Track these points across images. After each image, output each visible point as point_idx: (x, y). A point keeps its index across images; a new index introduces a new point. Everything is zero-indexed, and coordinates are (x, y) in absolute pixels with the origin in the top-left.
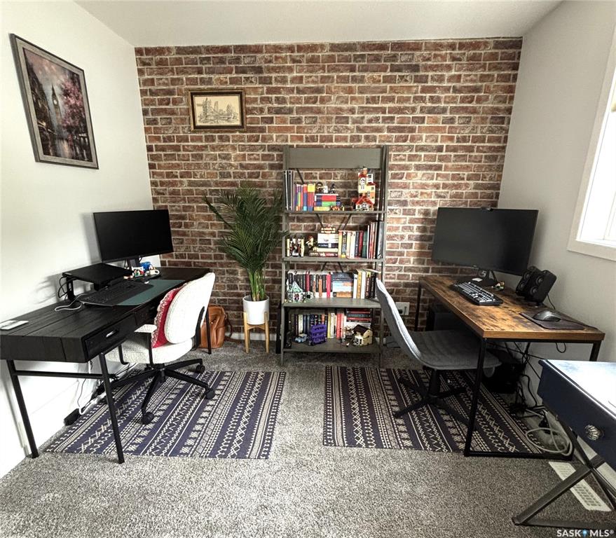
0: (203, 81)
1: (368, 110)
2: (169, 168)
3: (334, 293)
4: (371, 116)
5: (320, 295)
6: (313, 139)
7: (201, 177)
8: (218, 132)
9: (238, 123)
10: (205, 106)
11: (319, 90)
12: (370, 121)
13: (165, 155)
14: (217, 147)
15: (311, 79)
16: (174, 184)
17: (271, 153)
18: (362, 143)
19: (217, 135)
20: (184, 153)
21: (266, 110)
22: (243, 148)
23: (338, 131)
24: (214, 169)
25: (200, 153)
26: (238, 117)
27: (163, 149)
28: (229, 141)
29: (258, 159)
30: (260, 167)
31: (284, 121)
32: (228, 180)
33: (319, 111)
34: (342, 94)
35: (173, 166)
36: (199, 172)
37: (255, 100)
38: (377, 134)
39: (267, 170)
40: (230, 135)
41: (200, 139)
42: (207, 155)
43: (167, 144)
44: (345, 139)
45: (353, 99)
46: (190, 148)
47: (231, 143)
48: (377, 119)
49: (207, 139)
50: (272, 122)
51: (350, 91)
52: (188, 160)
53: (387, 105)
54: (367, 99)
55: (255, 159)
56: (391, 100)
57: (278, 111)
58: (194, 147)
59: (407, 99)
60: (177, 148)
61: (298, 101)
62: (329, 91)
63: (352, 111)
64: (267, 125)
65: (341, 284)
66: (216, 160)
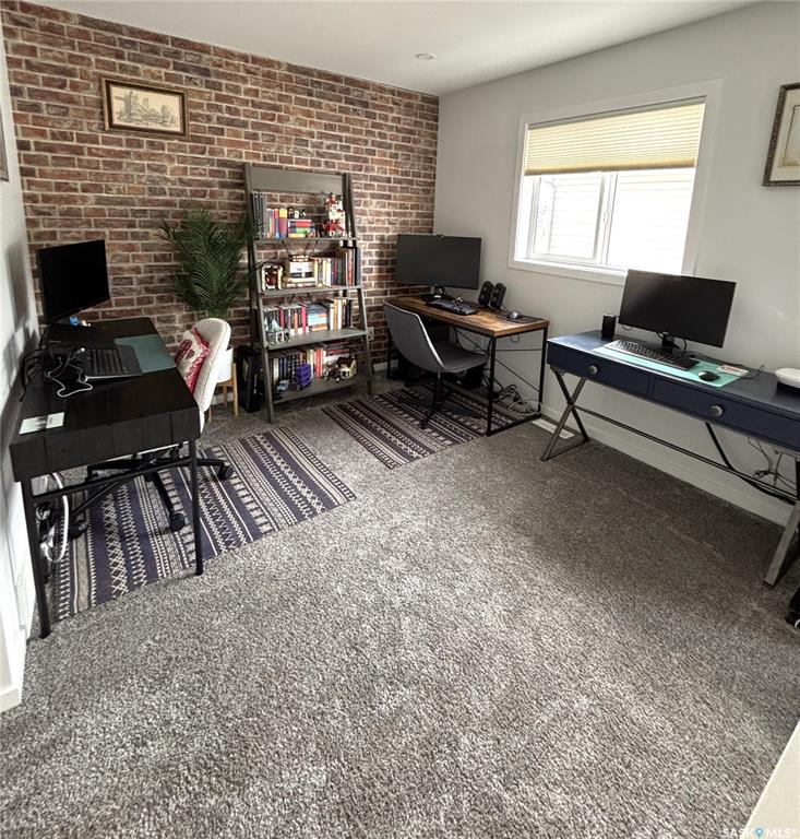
0: (123, 68)
1: (327, 137)
2: (61, 177)
3: (310, 327)
4: (329, 142)
5: (296, 332)
6: (271, 158)
7: (119, 192)
8: (147, 137)
9: (177, 128)
10: (128, 101)
11: (277, 108)
12: (329, 147)
13: (54, 158)
14: (145, 154)
15: (268, 95)
16: (68, 200)
17: (220, 169)
18: (322, 168)
19: (145, 139)
20: (90, 158)
21: (215, 119)
22: (184, 160)
23: (298, 153)
24: (140, 183)
25: (119, 160)
26: (178, 122)
27: (50, 149)
28: (163, 149)
29: (205, 175)
30: (208, 184)
31: (237, 135)
32: (162, 198)
33: (277, 130)
34: (300, 116)
35: (69, 175)
36: (115, 186)
37: (200, 106)
38: (337, 161)
39: (215, 189)
40: (166, 142)
41: (119, 142)
42: (129, 165)
43: (57, 142)
44: (305, 162)
45: (311, 123)
46: (101, 153)
47: (166, 152)
48: (335, 147)
49: (129, 143)
50: (222, 134)
51: (309, 114)
52: (98, 168)
53: (344, 134)
54: (325, 125)
55: (201, 175)
56: (346, 129)
57: (230, 123)
58: (109, 151)
59: (360, 132)
60: (78, 150)
61: (254, 115)
62: (287, 110)
63: (311, 135)
64: (216, 137)
65: (316, 315)
66: (143, 171)
